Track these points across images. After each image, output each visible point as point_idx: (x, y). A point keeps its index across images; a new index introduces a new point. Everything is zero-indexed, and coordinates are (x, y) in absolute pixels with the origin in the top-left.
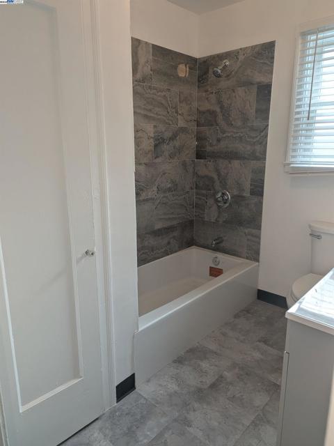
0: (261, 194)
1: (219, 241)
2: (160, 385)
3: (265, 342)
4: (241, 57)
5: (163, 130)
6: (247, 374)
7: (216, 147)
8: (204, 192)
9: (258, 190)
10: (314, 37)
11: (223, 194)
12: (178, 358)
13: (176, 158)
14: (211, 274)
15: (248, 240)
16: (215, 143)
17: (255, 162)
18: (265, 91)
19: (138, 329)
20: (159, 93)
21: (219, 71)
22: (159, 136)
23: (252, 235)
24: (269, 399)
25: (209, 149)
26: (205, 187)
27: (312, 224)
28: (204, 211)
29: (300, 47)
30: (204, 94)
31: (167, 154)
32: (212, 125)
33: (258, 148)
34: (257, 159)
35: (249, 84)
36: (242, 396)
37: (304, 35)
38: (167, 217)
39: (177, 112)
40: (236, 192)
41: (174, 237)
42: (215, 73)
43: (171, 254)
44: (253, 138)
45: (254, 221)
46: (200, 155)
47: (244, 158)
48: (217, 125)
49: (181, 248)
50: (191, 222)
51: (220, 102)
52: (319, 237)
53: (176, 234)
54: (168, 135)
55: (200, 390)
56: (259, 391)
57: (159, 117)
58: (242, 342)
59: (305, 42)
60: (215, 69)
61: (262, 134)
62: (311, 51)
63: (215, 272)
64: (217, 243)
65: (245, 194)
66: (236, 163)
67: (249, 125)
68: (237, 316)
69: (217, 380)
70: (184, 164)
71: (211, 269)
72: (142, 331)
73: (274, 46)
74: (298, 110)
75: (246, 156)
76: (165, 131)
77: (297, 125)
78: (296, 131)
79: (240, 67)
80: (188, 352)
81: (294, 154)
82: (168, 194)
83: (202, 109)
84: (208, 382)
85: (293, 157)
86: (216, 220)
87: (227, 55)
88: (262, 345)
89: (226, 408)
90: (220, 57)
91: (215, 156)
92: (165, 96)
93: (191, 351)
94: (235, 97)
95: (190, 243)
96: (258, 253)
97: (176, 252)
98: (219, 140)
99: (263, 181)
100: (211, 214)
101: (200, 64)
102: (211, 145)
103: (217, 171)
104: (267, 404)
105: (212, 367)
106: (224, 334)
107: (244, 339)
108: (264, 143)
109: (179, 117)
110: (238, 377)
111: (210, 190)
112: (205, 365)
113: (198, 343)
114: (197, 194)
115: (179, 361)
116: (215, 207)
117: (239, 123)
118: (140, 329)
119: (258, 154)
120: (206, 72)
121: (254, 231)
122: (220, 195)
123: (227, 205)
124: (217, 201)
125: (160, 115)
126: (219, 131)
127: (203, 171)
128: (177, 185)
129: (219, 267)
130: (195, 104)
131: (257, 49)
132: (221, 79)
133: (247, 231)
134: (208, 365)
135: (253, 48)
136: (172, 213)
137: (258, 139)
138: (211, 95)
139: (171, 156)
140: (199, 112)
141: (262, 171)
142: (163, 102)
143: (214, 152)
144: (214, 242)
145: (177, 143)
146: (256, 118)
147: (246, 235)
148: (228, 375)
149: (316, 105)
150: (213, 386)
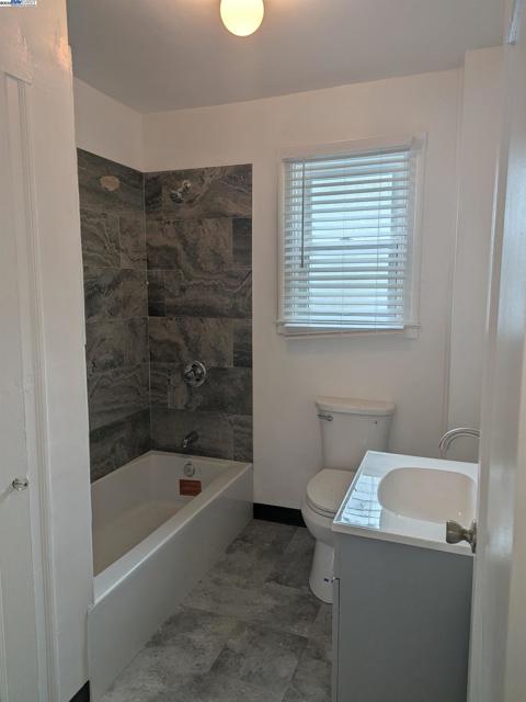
0: (249, 365)
1: (193, 437)
2: (134, 689)
3: (277, 579)
4: (208, 180)
5: (99, 274)
6: (262, 634)
7: (179, 300)
8: (164, 365)
9: (244, 359)
10: (299, 166)
11: (194, 366)
12: (154, 637)
13: (120, 315)
14: (183, 492)
15: (236, 432)
16: (177, 293)
17: (237, 320)
18: (243, 227)
19: (93, 602)
20: (91, 219)
21: (179, 195)
22: (92, 283)
23: (240, 424)
24: (296, 662)
25: (168, 301)
26: (164, 357)
27: (319, 402)
28: (166, 393)
29: (283, 175)
30: (156, 223)
31: (104, 309)
32: (171, 267)
33: (240, 301)
34: (240, 316)
35: (220, 215)
36: (261, 669)
37: (288, 162)
38: (108, 408)
39: (118, 248)
40: (214, 364)
41: (122, 440)
42: (173, 197)
43: (118, 467)
44: (233, 287)
45: (243, 402)
46: (154, 310)
47: (223, 315)
48: (179, 267)
49: (133, 456)
50: (146, 413)
51: (181, 237)
52: (329, 419)
53: (124, 434)
54: (106, 281)
55: (198, 679)
56: (282, 655)
57: (92, 254)
58: (244, 587)
59: (289, 172)
60: (173, 192)
61: (244, 283)
62: (298, 192)
63: (190, 488)
64: (191, 442)
65: (226, 366)
66: (211, 322)
67: (225, 270)
68: (230, 550)
69: (221, 655)
70: (132, 325)
71: (183, 483)
72: (100, 603)
73: (251, 171)
74: (287, 254)
75: (225, 312)
76: (102, 275)
77: (288, 274)
78: (288, 281)
79: (207, 192)
80: (168, 623)
81: (288, 310)
82: (109, 372)
83: (154, 243)
84: (208, 663)
85: (288, 314)
86: (186, 406)
87: (188, 174)
88: (273, 585)
89: (243, 693)
90: (179, 176)
91: (179, 312)
92: (98, 224)
93: (172, 621)
94: (203, 230)
95: (145, 447)
96: (250, 450)
97: (124, 464)
98: (183, 290)
99: (250, 347)
100: (178, 397)
101: (148, 181)
102: (172, 296)
103: (184, 333)
104: (296, 671)
105: (210, 638)
106: (217, 582)
107: (247, 582)
108: (248, 295)
109: (121, 255)
110: (250, 643)
111: (173, 361)
112: (197, 637)
113: (181, 605)
114: (153, 368)
115: (157, 641)
116: (183, 387)
117: (211, 266)
118: (97, 601)
119: (240, 310)
120: (159, 193)
121: (243, 418)
122: (190, 368)
123: (202, 382)
124: (186, 377)
125: (94, 252)
126: (183, 277)
127: (161, 334)
128: (122, 357)
129: (194, 478)
130: (143, 237)
131: (228, 172)
132: (181, 205)
133: (233, 418)
134: (202, 637)
135: (224, 169)
136: (117, 402)
137: (239, 289)
138: (167, 226)
139: (113, 313)
140: (150, 248)
141: (248, 333)
142: (97, 232)
143: (176, 306)
144: (186, 441)
145: (120, 293)
146: (235, 261)
147: (232, 425)
148: (235, 643)
149: (309, 249)
150: (217, 666)
